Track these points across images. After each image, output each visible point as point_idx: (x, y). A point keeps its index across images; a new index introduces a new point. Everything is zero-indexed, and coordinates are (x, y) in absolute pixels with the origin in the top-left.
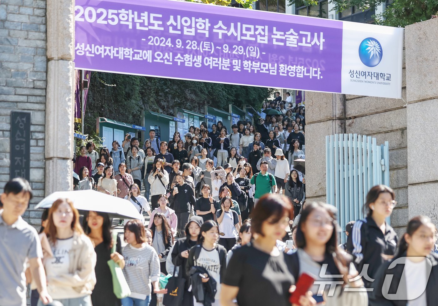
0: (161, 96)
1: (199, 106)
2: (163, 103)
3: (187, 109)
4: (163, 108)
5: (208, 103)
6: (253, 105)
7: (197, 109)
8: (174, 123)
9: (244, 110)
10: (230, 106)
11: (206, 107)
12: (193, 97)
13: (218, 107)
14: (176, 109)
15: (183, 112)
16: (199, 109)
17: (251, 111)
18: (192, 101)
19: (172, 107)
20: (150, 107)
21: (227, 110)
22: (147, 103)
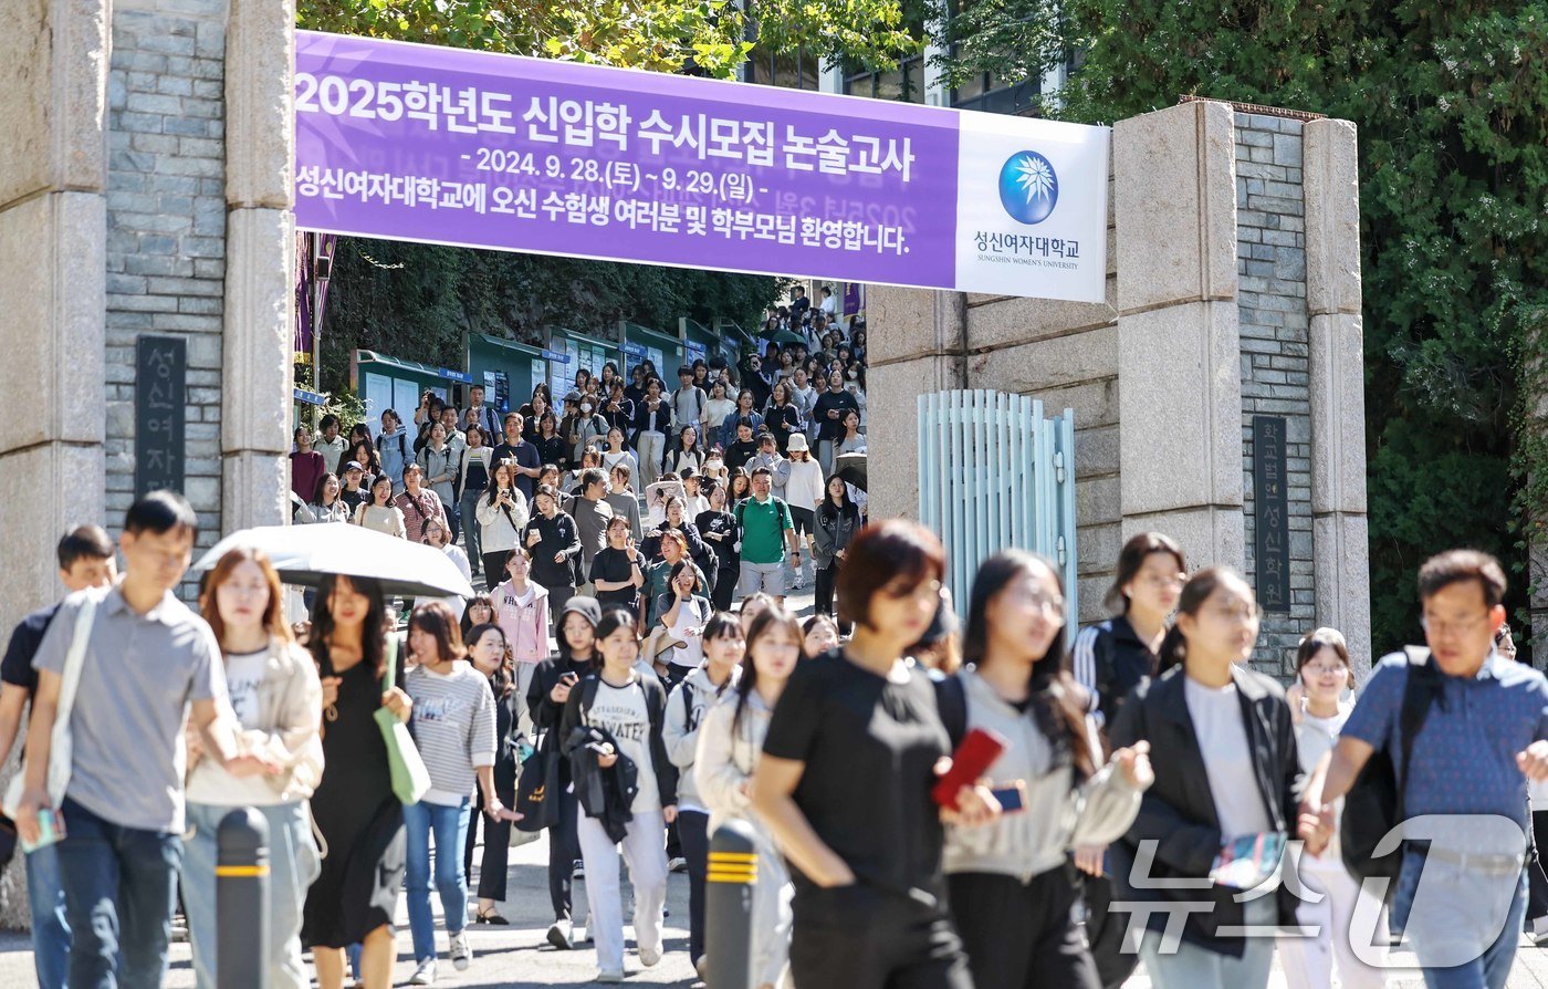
0: (510, 297)
1: (605, 322)
2: (516, 315)
3: (574, 328)
4: (515, 327)
5: (627, 314)
6: (740, 320)
7: (599, 329)
8: (542, 364)
9: (718, 332)
10: (682, 322)
11: (622, 324)
12: (591, 298)
13: (653, 325)
14: (548, 329)
15: (566, 336)
16: (605, 329)
17: (733, 334)
18: (588, 309)
19: (538, 323)
20: (484, 324)
21: (676, 333)
22: (477, 313)
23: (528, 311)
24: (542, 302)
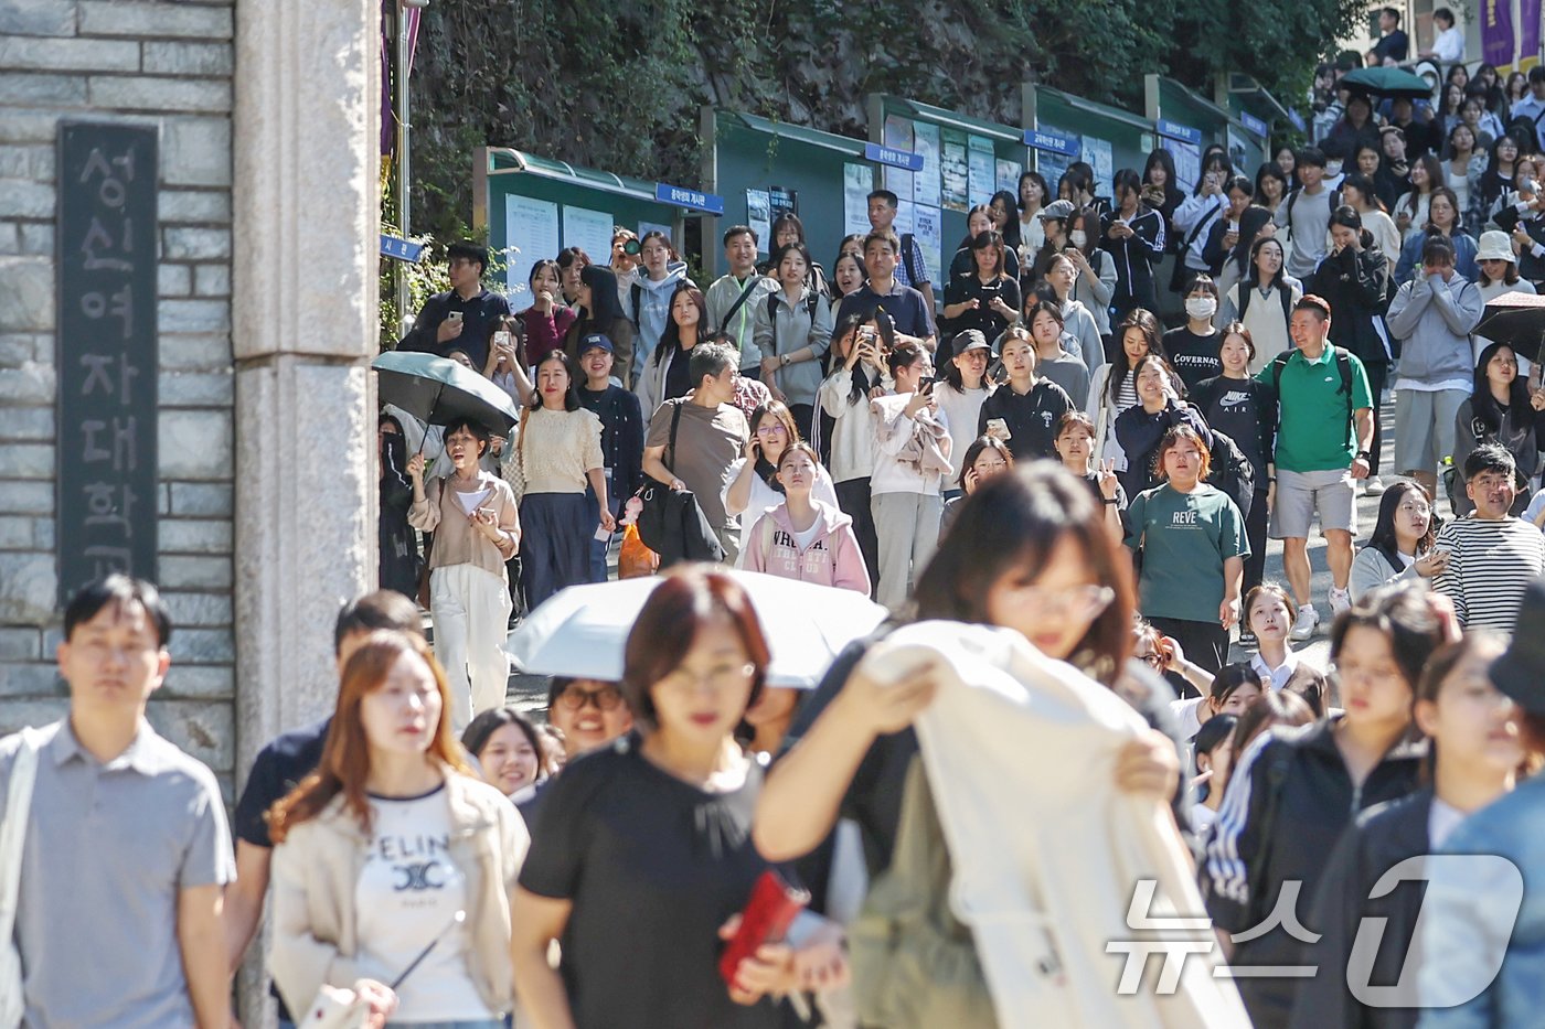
0: (797, 37)
1: (993, 86)
2: (810, 74)
3: (931, 100)
4: (810, 98)
5: (1039, 67)
6: (1269, 80)
7: (982, 100)
8: (866, 172)
9: (1223, 104)
10: (1152, 83)
11: (1029, 90)
12: (964, 37)
13: (1090, 90)
14: (877, 101)
15: (914, 115)
16: (993, 102)
17: (1256, 107)
18: (958, 59)
19: (855, 90)
20: (745, 92)
21: (1137, 104)
22: (729, 69)
23: (836, 64)
24: (862, 45)
